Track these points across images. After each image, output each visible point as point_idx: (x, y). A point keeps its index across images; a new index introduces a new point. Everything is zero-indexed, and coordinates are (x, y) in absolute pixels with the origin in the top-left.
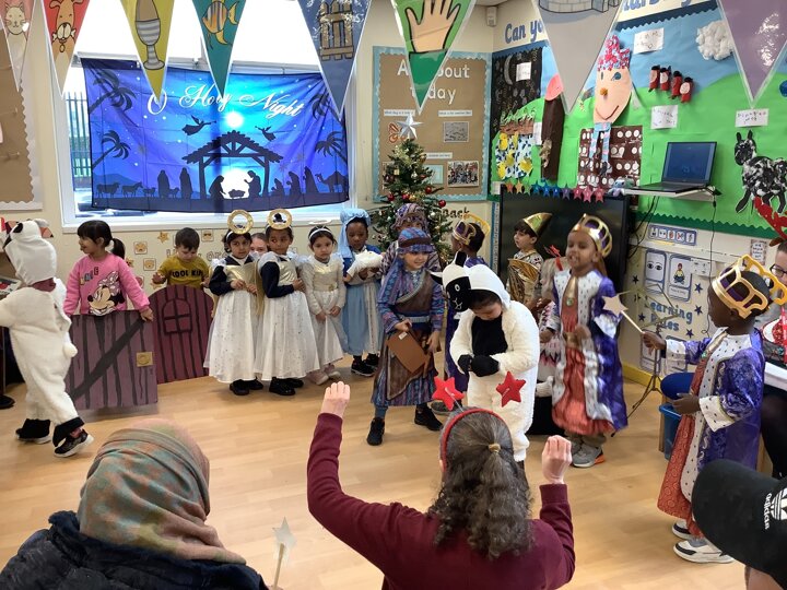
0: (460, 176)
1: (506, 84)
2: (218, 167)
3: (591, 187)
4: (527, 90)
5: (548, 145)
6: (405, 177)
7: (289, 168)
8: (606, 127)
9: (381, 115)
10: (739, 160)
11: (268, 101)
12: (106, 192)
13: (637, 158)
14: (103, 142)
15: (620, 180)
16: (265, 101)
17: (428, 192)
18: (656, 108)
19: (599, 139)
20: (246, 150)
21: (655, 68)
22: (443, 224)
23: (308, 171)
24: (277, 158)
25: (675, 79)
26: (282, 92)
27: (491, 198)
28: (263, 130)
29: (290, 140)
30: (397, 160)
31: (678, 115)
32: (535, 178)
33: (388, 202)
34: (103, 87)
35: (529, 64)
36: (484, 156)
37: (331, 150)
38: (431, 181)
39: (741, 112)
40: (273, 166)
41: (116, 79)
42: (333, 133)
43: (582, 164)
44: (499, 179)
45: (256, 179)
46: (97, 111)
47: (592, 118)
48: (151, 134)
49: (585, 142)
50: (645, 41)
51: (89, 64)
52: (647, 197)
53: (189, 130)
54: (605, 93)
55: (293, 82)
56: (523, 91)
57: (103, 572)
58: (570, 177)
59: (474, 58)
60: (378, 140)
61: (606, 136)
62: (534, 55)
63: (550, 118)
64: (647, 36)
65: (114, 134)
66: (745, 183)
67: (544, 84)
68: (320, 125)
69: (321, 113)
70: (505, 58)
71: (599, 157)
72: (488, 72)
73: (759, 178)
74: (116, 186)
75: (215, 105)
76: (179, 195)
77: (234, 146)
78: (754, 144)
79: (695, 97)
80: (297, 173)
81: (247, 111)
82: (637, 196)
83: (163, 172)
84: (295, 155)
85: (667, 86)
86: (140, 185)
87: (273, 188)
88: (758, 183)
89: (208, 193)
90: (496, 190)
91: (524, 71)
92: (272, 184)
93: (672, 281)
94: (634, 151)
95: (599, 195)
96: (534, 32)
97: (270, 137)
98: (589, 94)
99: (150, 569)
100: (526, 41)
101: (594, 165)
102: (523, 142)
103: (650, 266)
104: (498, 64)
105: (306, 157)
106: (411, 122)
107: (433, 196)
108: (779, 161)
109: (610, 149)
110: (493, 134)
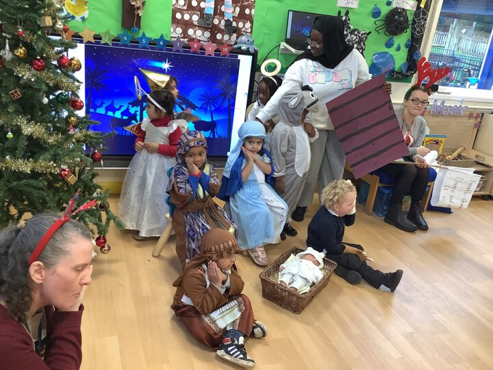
13: (250, 18)
43: (178, 16)
58: (162, 28)
94: (247, 11)
95: (225, 50)
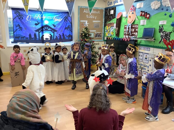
0: (98, 35)
1: (108, 15)
2: (43, 33)
3: (127, 38)
4: (113, 16)
5: (117, 29)
6: (85, 35)
7: (59, 33)
8: (130, 25)
9: (80, 22)
10: (160, 32)
11: (54, 18)
12: (17, 38)
13: (137, 32)
14: (16, 27)
15: (133, 37)
16: (53, 18)
17: (90, 39)
18: (141, 20)
19: (129, 27)
20: (49, 29)
21: (141, 11)
22: (94, 46)
23: (63, 34)
24: (56, 31)
25: (146, 14)
26: (57, 16)
27: (104, 40)
28: (53, 25)
29: (59, 27)
30: (83, 32)
31: (146, 22)
32: (114, 36)
33: (81, 41)
34: (16, 14)
35: (113, 10)
36: (103, 31)
37: (69, 29)
38: (91, 36)
39: (160, 21)
40: (55, 33)
41: (19, 13)
42: (69, 26)
43: (125, 33)
44: (106, 36)
45: (51, 36)
46: (15, 20)
47: (127, 23)
48: (28, 25)
49: (125, 28)
50: (139, 5)
51: (13, 9)
52: (139, 40)
53: (36, 24)
54: (130, 17)
55: (60, 14)
56: (112, 17)
57: (13, 126)
58: (122, 36)
59: (101, 9)
60: (79, 27)
61: (130, 27)
62: (114, 8)
63: (118, 22)
64: (140, 4)
65: (19, 25)
66: (161, 37)
67: (116, 15)
68: (66, 24)
69: (66, 21)
70: (108, 9)
71: (128, 31)
72: (104, 12)
73: (164, 36)
74: (19, 37)
75: (42, 19)
76: (34, 39)
77: (46, 28)
78: (163, 28)
79: (150, 18)
80: (61, 34)
81: (49, 20)
82: (137, 40)
83: (30, 34)
84: (60, 30)
85: (144, 15)
86: (25, 37)
87: (55, 38)
88: (164, 37)
89: (40, 39)
90: (106, 39)
91: (112, 12)
92: (55, 37)
93: (144, 59)
94: (136, 30)
95: (128, 40)
96: (114, 3)
97: (55, 26)
98: (126, 17)
99: (24, 125)
100: (112, 5)
101: (127, 33)
102: (112, 28)
103: (140, 56)
104: (106, 11)
105: (63, 31)
106: (87, 23)
107: (91, 40)
108: (169, 32)
109: (131, 29)
110: (105, 26)
